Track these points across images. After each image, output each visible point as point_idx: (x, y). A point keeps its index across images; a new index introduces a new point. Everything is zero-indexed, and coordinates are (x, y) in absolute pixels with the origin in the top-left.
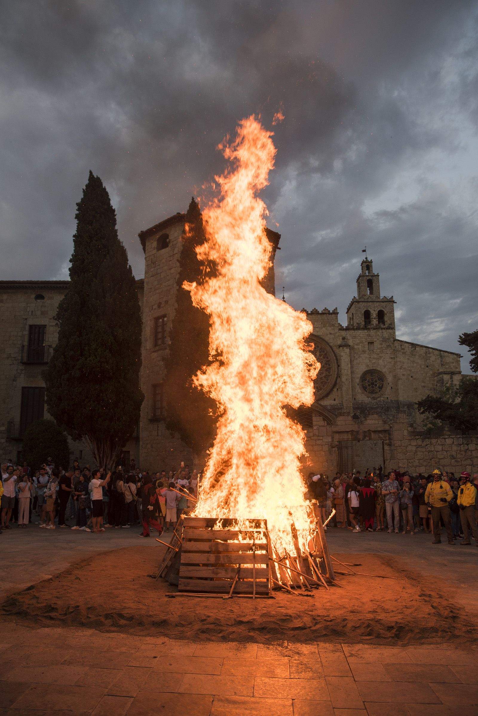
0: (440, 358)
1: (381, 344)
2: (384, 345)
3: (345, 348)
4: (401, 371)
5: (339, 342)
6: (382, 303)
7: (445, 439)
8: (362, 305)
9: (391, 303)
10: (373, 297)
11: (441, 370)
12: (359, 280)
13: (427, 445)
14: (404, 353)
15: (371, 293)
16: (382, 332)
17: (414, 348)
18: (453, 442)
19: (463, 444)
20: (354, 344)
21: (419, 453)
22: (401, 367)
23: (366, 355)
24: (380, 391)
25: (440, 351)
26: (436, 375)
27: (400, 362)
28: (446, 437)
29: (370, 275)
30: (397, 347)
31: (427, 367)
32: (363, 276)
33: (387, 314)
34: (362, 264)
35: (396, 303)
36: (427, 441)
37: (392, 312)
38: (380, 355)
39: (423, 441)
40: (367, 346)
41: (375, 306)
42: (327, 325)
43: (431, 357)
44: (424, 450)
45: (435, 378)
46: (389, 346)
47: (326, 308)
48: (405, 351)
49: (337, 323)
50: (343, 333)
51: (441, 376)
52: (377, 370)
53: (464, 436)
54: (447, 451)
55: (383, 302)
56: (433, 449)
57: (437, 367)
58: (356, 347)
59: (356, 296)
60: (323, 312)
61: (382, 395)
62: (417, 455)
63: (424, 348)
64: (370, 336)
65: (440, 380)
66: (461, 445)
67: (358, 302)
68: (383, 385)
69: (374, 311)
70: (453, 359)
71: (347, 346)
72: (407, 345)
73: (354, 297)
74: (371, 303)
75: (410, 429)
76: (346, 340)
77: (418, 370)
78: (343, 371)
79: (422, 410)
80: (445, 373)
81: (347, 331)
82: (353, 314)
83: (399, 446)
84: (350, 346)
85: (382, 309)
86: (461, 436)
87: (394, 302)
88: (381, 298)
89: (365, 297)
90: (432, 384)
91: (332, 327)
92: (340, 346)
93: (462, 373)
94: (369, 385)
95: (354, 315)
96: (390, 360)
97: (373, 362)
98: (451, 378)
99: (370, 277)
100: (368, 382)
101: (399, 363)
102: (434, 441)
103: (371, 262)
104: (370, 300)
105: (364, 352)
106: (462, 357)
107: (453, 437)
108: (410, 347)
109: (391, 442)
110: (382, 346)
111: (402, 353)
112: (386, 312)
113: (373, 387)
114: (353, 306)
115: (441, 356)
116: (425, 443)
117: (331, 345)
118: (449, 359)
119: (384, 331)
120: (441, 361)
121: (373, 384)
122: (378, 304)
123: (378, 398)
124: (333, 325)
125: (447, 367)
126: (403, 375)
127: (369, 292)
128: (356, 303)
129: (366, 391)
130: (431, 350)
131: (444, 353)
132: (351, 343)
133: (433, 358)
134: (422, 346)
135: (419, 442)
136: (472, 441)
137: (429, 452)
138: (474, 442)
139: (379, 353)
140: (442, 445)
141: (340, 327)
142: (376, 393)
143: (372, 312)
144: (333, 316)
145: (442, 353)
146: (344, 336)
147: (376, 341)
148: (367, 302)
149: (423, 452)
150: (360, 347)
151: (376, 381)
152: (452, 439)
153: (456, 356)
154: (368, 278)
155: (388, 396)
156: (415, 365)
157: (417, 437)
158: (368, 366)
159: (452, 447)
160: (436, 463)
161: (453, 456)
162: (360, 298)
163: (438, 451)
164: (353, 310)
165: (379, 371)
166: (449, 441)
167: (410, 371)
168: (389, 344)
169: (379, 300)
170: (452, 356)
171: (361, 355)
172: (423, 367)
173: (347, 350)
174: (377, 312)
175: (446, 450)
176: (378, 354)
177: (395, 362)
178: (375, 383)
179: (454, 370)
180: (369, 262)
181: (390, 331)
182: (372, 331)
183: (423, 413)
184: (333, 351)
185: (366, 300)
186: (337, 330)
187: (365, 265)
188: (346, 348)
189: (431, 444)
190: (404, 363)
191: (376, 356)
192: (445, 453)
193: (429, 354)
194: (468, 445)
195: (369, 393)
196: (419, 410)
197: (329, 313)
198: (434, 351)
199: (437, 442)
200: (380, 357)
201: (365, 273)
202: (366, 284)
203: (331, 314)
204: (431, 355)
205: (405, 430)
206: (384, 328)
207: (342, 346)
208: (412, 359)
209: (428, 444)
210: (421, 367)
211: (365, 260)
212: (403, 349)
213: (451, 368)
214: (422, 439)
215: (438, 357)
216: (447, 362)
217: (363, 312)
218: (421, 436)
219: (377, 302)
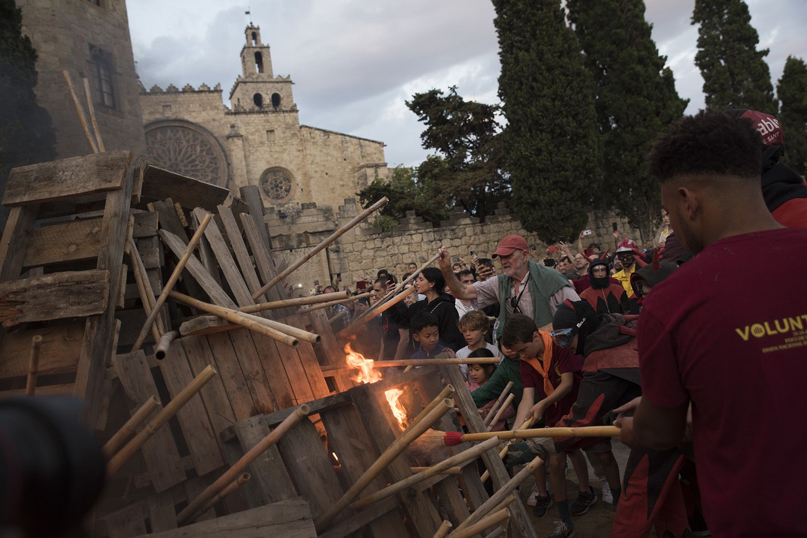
0: (359, 149)
1: (284, 133)
2: (288, 133)
3: (235, 139)
4: (313, 166)
5: (227, 131)
6: (276, 84)
7: (411, 235)
8: (250, 86)
9: (288, 85)
10: (264, 76)
11: (362, 164)
12: (244, 54)
13: (388, 247)
14: (314, 143)
15: (261, 70)
16: (284, 117)
17: (326, 137)
18: (422, 240)
19: (435, 240)
20: (247, 133)
21: (378, 259)
22: (313, 161)
23: (265, 148)
24: (287, 195)
25: (360, 139)
26: (356, 169)
27: (310, 155)
28: (413, 232)
29: (258, 46)
30: (306, 136)
31: (345, 160)
32: (249, 47)
33: (283, 99)
34: (246, 31)
35: (294, 84)
36: (388, 241)
37: (290, 95)
38: (284, 147)
39: (383, 241)
40: (266, 136)
41: (268, 87)
42: (208, 108)
43: (348, 147)
44: (385, 254)
45: (355, 174)
46: (294, 134)
47: (204, 84)
48: (316, 140)
49: (221, 105)
50: (232, 119)
51: (363, 170)
52: (281, 168)
53: (436, 229)
54: (414, 252)
55: (278, 82)
56: (397, 252)
57: (357, 159)
58: (250, 137)
59: (242, 74)
60: (201, 89)
61: (291, 200)
62: (376, 261)
63: (340, 136)
64: (268, 122)
65: (362, 176)
66: (432, 242)
67: (245, 83)
68: (290, 187)
69: (267, 94)
70: (375, 149)
71: (239, 136)
72: (317, 132)
73: (239, 76)
74: (261, 84)
76: (236, 129)
77: (334, 165)
78: (235, 171)
79: (366, 202)
80: (368, 166)
81: (237, 116)
82: (238, 99)
83: (351, 252)
84: (242, 136)
85: (277, 92)
86: (432, 230)
87: (291, 82)
88: (275, 77)
89: (253, 76)
90: (353, 181)
91: (216, 111)
92: (228, 137)
93: (388, 166)
94: (272, 188)
95: (241, 100)
96: (298, 153)
97: (275, 157)
98: (376, 172)
99: (258, 50)
100: (270, 184)
101: (309, 157)
102: (397, 239)
103: (258, 29)
104: (260, 80)
105: (262, 143)
106: (386, 146)
107: (421, 231)
108: (322, 135)
109: (339, 247)
110: (286, 135)
111: (311, 143)
112: (282, 96)
113: (277, 191)
114: (238, 89)
115: (361, 146)
116: (385, 244)
117: (216, 135)
118: (371, 148)
119: (286, 114)
120: (361, 152)
121: (277, 186)
122: (271, 85)
123: (286, 204)
124: (216, 108)
125: (369, 159)
126: (316, 172)
127: (257, 69)
128: (243, 84)
129: (269, 196)
130: (348, 138)
131: (365, 141)
132: (243, 132)
133: (351, 149)
134: (336, 134)
135: (378, 243)
136: (445, 235)
137: (392, 255)
138: (449, 236)
139: (282, 144)
140: (409, 244)
141: (226, 111)
142: (282, 198)
143: (264, 95)
144: (215, 94)
145: (362, 141)
146: (233, 122)
147: (277, 129)
148: (257, 82)
149: (384, 257)
150: (256, 137)
151: (281, 183)
152: (421, 235)
153: (378, 145)
154: (256, 50)
155: (298, 201)
156: (330, 158)
157: (374, 236)
158: (269, 162)
159: (421, 246)
160: (402, 271)
161: (423, 258)
162: (247, 78)
163: (404, 254)
164: (238, 94)
165: (284, 169)
166: (417, 238)
167: (324, 166)
168: (294, 132)
169: (272, 80)
170: (373, 145)
171: (259, 148)
172: (340, 160)
173: (239, 142)
174: (271, 96)
175: (414, 250)
176: (281, 146)
177: (303, 155)
178: (280, 185)
179: (377, 162)
180: (256, 29)
181: (294, 114)
182: (270, 115)
184: (220, 145)
185: (255, 80)
186: (222, 115)
187: (250, 32)
188: (238, 139)
189: (394, 244)
190: (315, 157)
191: (278, 149)
192: (413, 254)
193: (346, 143)
194: (441, 241)
195: (273, 198)
196: (362, 203)
197: (210, 91)
198: (352, 139)
199: (402, 240)
200: (285, 150)
201: (251, 44)
202: (253, 59)
203: (213, 92)
204: (349, 144)
206: (287, 111)
207: (231, 137)
208: (325, 151)
209: (390, 245)
210: (337, 160)
211: (250, 25)
212: (313, 138)
213: (374, 161)
214: (381, 238)
215: (356, 147)
216: (368, 154)
217: (252, 97)
218: (379, 234)
219: (269, 82)
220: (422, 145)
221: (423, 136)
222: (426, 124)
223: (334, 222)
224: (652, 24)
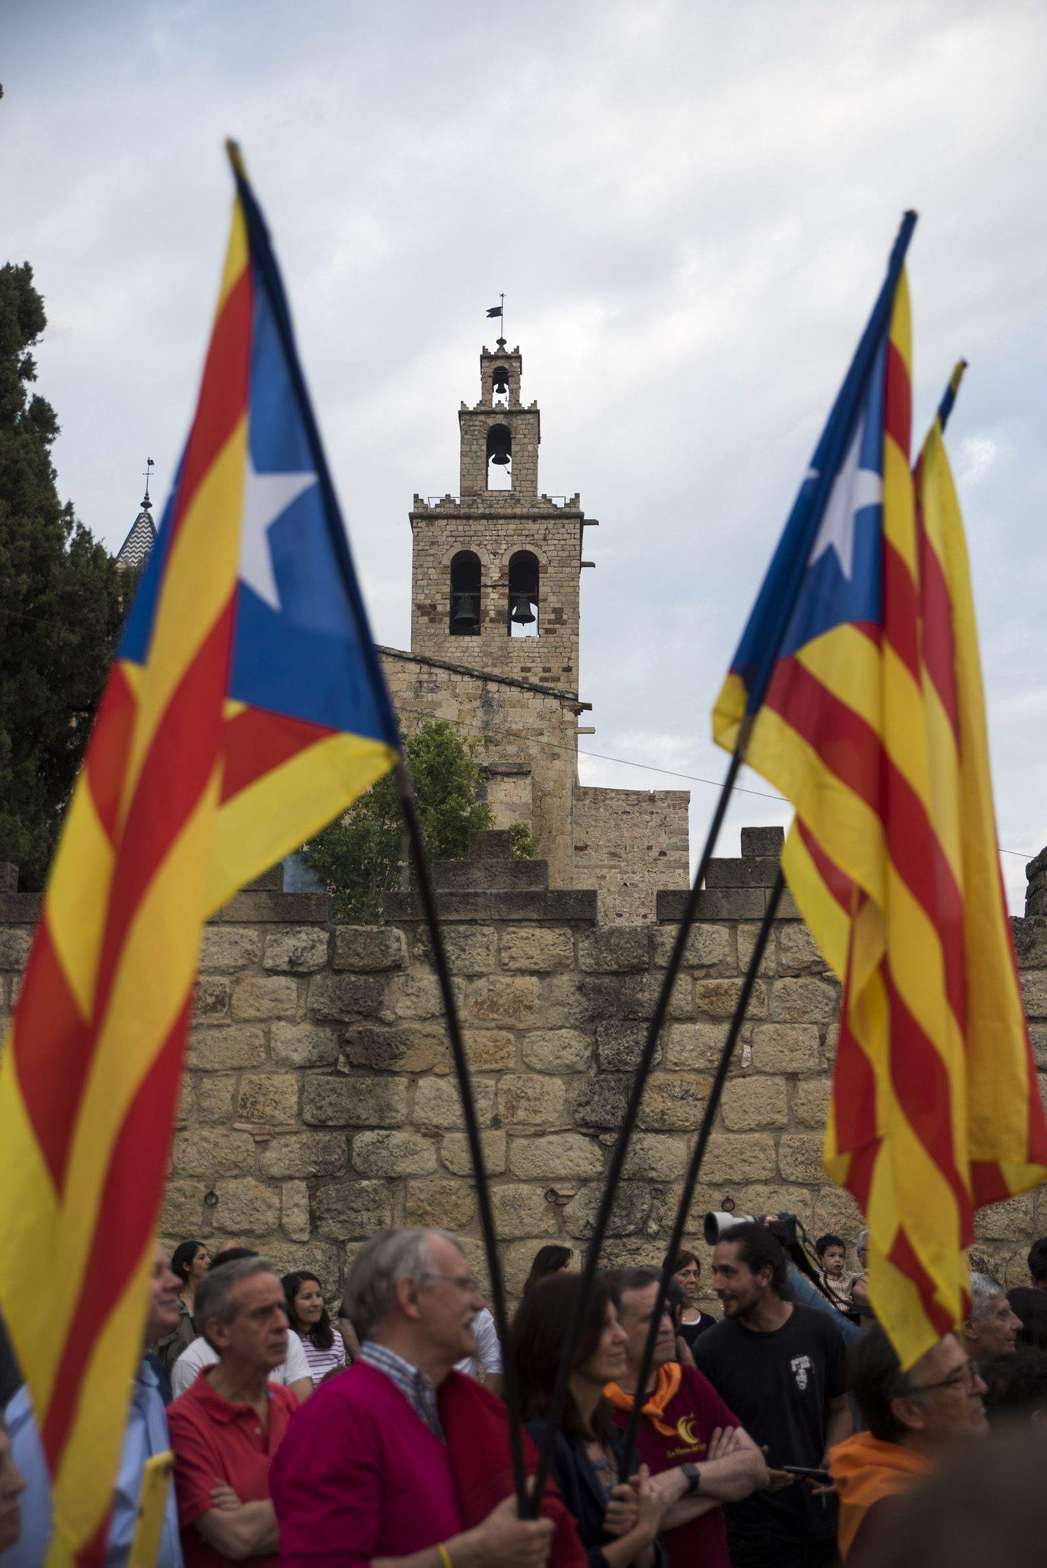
0: (480, 713)
6: (530, 522)
8: (445, 530)
9: (571, 526)
25: (485, 678)
29: (504, 407)
33: (550, 570)
34: (482, 365)
35: (594, 522)
37: (570, 560)
41: (502, 533)
55: (536, 518)
69: (495, 554)
70: (541, 716)
74: (484, 522)
85: (529, 548)
87: (581, 521)
89: (476, 500)
99: (505, 418)
103: (518, 356)
104: (481, 511)
106: (588, 707)
112: (543, 560)
115: (487, 703)
122: (512, 526)
125: (508, 747)
128: (432, 518)
130: (442, 675)
131: (504, 688)
143: (485, 558)
145: (492, 687)
153: (555, 704)
169: (518, 511)
174: (506, 560)
180: (508, 357)
185: (464, 511)
187: (491, 367)
198: (456, 678)
201: (492, 402)
202: (484, 446)
204: (442, 695)
211: (495, 348)
215: (467, 706)
217: (447, 561)
219: (506, 517)
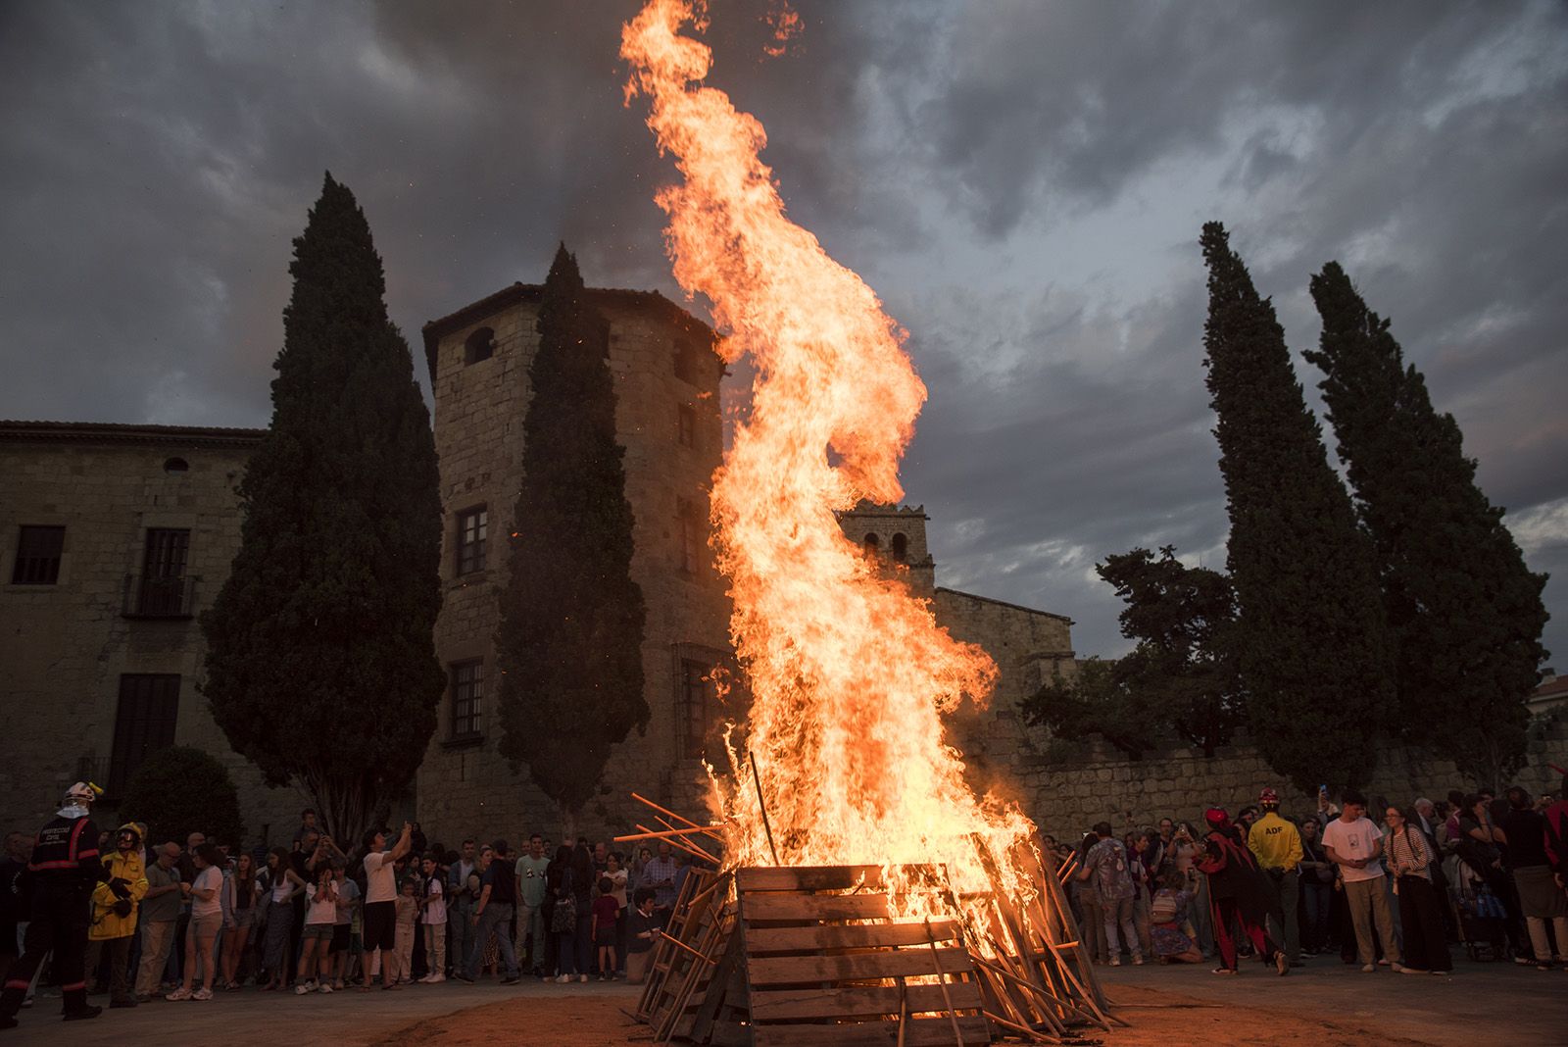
0: (1030, 627)
6: (901, 518)
7: (1095, 770)
8: (860, 523)
9: (919, 520)
10: (883, 507)
11: (1033, 652)
13: (1059, 785)
14: (957, 617)
17: (976, 607)
18: (1113, 778)
19: (1132, 779)
21: (1044, 803)
25: (1031, 611)
26: (1024, 660)
28: (1098, 766)
30: (944, 604)
31: (1006, 644)
33: (912, 542)
35: (929, 519)
36: (1060, 777)
37: (922, 536)
39: (1051, 777)
41: (888, 524)
43: (1011, 624)
44: (1054, 795)
45: (1022, 668)
48: (960, 613)
51: (1034, 663)
53: (1135, 763)
54: (1100, 797)
55: (903, 517)
56: (1072, 794)
57: (1025, 644)
62: (1040, 807)
63: (998, 607)
65: (1032, 672)
66: (1127, 782)
67: (853, 517)
69: (886, 535)
70: (1056, 628)
72: (963, 600)
74: (879, 519)
75: (1023, 750)
79: (1032, 716)
80: (1043, 657)
85: (902, 532)
86: (1127, 763)
87: (924, 517)
88: (899, 509)
89: (866, 507)
90: (1017, 680)
93: (1076, 657)
98: (1056, 666)
102: (1073, 775)
104: (877, 513)
106: (1073, 623)
107: (1111, 765)
108: (970, 603)
111: (953, 617)
112: (909, 538)
115: (1032, 623)
116: (1055, 782)
118: (1048, 629)
120: (1033, 633)
122: (892, 521)
125: (1045, 644)
128: (849, 519)
130: (1011, 610)
131: (1039, 616)
133: (1016, 627)
134: (993, 602)
135: (1044, 779)
136: (1149, 774)
137: (1066, 798)
138: (1154, 775)
140: (1091, 783)
143: (881, 537)
145: (1033, 615)
148: (871, 516)
149: (1053, 800)
152: (1110, 771)
153: (1061, 623)
157: (1039, 769)
159: (1110, 788)
160: (1080, 823)
161: (1113, 807)
162: (856, 509)
163: (1082, 797)
166: (1103, 775)
169: (894, 513)
170: (1053, 622)
172: (997, 645)
174: (891, 538)
175: (1099, 793)
179: (1058, 650)
181: (928, 571)
183: (1033, 724)
185: (869, 513)
189: (1068, 782)
192: (1097, 799)
193: (1009, 617)
194: (1141, 781)
196: (1026, 718)
198: (1018, 611)
199: (1080, 776)
204: (1013, 619)
205: (1013, 753)
208: (973, 629)
209: (1063, 783)
210: (992, 644)
212: (957, 608)
213: (1053, 648)
214: (1049, 772)
215: (1024, 625)
216: (1043, 636)
217: (863, 538)
218: (1046, 765)
219: (890, 516)
220: (1122, 632)
221: (1123, 618)
222: (1126, 601)
223: (981, 744)
224: (1476, 460)
